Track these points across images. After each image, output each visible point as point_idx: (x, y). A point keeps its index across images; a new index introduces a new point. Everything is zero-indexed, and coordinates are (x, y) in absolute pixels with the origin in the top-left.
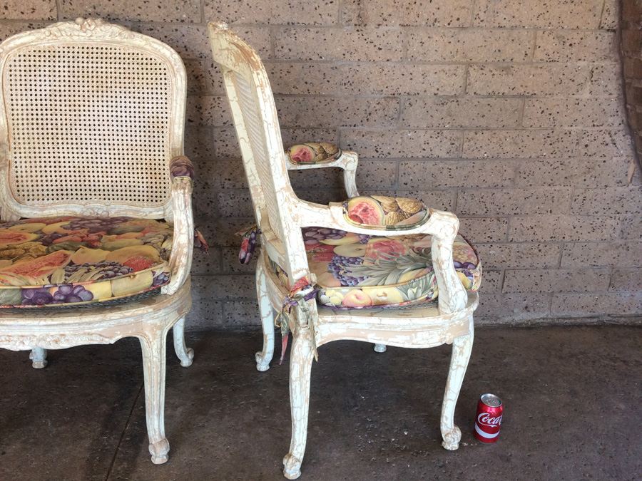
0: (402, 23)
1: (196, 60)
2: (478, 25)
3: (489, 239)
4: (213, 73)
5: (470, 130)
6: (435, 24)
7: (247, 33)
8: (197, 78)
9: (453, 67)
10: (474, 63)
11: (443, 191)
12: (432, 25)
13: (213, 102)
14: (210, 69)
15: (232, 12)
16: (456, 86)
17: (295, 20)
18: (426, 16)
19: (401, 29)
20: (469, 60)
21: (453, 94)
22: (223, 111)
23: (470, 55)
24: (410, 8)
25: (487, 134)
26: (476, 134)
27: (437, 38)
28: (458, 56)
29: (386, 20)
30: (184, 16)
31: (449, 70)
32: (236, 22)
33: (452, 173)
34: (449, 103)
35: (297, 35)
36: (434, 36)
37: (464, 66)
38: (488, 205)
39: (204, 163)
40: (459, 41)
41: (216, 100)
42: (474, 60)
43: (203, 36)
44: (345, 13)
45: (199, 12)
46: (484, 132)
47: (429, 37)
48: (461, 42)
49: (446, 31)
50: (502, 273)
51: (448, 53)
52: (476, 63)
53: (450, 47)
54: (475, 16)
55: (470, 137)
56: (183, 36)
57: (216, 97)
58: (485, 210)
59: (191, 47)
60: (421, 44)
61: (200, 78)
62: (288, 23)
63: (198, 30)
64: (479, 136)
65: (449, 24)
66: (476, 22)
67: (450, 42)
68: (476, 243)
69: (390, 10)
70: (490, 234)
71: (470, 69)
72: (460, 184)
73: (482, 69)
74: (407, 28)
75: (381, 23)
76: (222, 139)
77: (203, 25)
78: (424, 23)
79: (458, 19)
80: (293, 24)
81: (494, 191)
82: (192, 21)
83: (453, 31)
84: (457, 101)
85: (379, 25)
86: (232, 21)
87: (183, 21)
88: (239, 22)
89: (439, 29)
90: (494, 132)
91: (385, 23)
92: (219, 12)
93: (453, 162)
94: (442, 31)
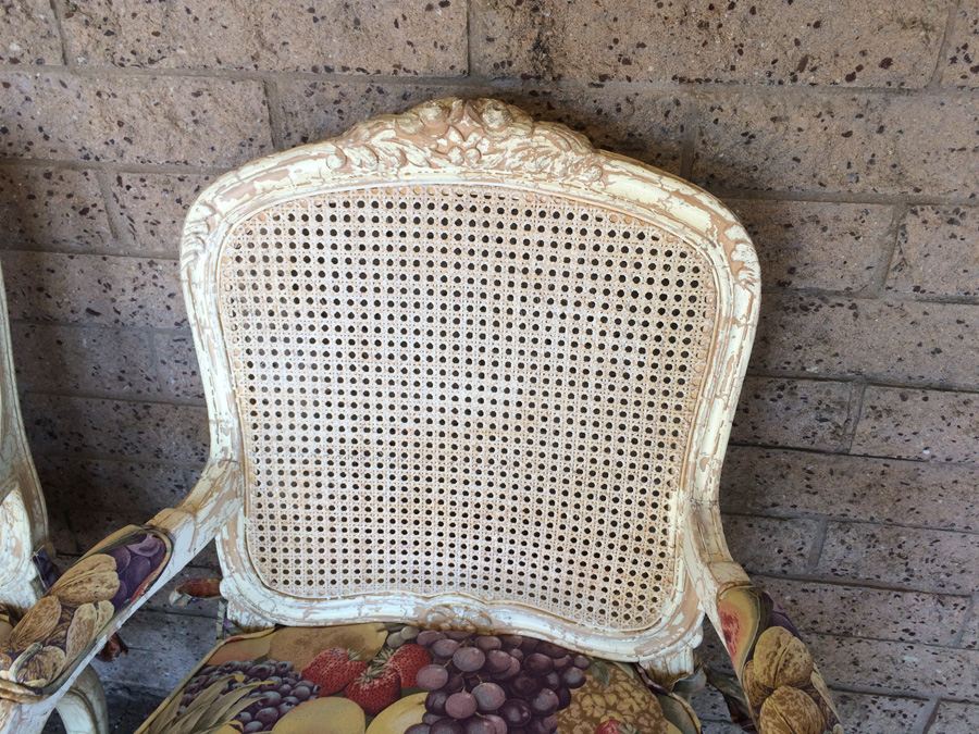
0: (681, 72)
1: (73, 166)
2: (960, 82)
3: (906, 636)
4: (126, 199)
5: (886, 385)
6: (801, 76)
7: (197, 94)
8: (84, 212)
9: (849, 211)
10: (924, 203)
11: (782, 519)
12: (787, 80)
13: (139, 274)
14: (116, 189)
15: (145, 35)
16: (852, 266)
17: (336, 60)
18: (768, 49)
19: (677, 90)
20: (911, 192)
21: (842, 287)
22: (170, 296)
23: (916, 174)
24: (713, 25)
25: (939, 400)
26: (904, 398)
27: (803, 122)
28: (874, 177)
29: (627, 62)
30: (15, 47)
31: (837, 219)
32: (164, 63)
33: (815, 482)
34: (826, 309)
35: (343, 106)
36: (794, 114)
37: (889, 209)
38: (915, 566)
39: (146, 407)
40: (881, 130)
41: (146, 267)
42: (927, 192)
43: (79, 103)
44: (490, 40)
45: (55, 31)
46: (932, 394)
47: (774, 119)
48: (891, 130)
49: (838, 101)
50: (929, 706)
51: (837, 163)
52: (933, 204)
53: (850, 149)
54: (951, 53)
55: (881, 404)
56: (27, 99)
57: (145, 262)
58: (904, 575)
59: (55, 130)
60: (745, 139)
61: (94, 211)
62: (315, 69)
63: (64, 85)
64: (915, 404)
65: (851, 78)
66: (952, 74)
67: (848, 134)
68: (868, 638)
69: (642, 30)
70: (909, 625)
71: (912, 222)
72: (837, 510)
73: (951, 222)
74: (700, 89)
75: (609, 71)
76: (178, 357)
77: (74, 72)
78: (760, 73)
79: (886, 63)
80: (329, 70)
81: (939, 534)
82: (40, 62)
83: (863, 98)
84: (853, 307)
85: (603, 78)
86: (151, 61)
87: (14, 61)
88: (170, 62)
89: (814, 92)
90: (964, 397)
91: (624, 70)
92: (109, 33)
93: (822, 457)
94: (825, 99)
